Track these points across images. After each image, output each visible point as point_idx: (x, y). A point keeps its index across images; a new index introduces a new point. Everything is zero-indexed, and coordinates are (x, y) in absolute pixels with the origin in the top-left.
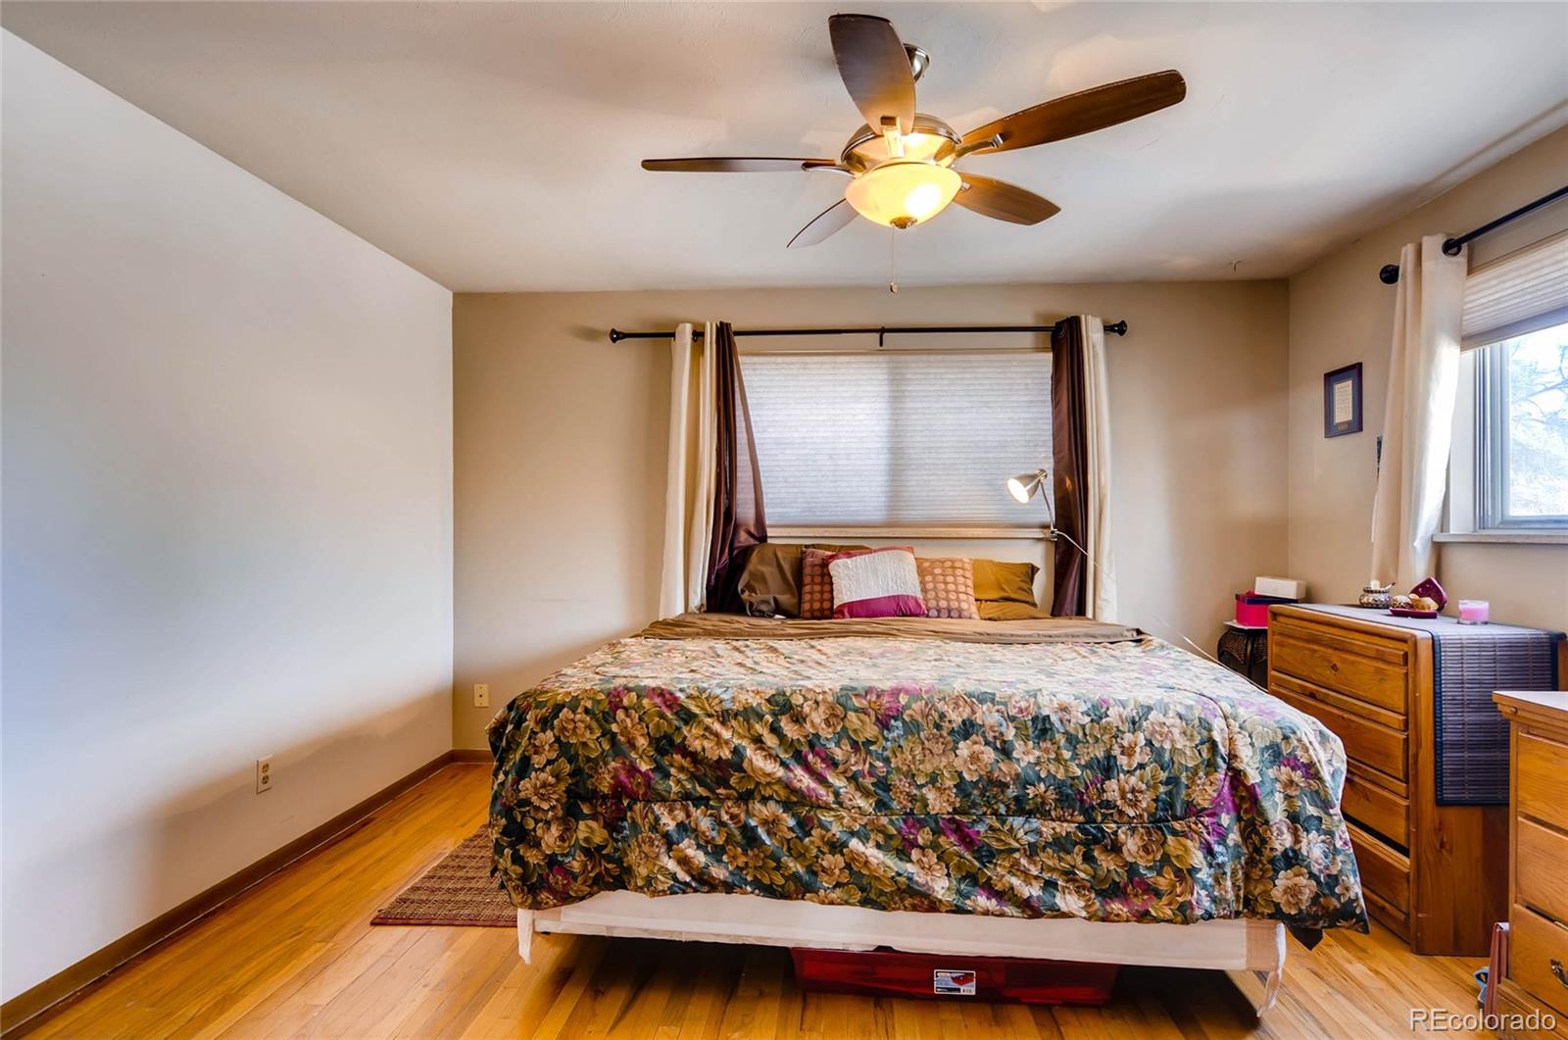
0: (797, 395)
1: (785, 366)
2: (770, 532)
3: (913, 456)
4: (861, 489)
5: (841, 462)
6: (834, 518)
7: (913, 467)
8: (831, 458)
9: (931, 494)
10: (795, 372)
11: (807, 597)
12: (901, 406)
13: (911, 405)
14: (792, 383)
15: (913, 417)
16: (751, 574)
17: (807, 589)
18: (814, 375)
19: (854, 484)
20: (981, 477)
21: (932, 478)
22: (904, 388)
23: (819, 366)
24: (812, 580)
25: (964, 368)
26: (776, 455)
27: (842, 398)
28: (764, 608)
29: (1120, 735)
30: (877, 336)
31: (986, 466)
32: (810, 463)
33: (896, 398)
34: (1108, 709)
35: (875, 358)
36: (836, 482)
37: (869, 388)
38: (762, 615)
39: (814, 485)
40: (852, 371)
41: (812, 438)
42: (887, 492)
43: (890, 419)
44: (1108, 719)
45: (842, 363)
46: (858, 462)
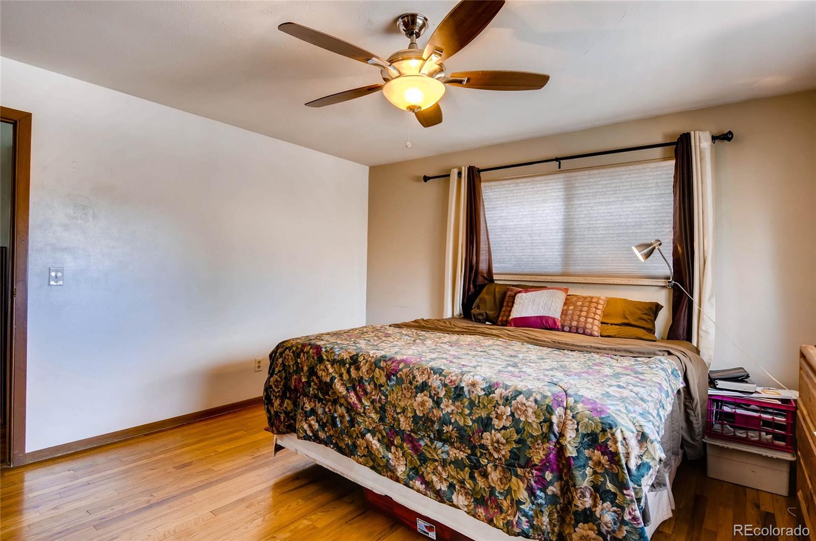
0: (513, 201)
1: (506, 186)
2: (495, 277)
3: (577, 233)
4: (547, 253)
5: (535, 238)
6: (532, 270)
7: (578, 240)
8: (530, 236)
9: (589, 256)
10: (511, 188)
11: (502, 313)
12: (571, 203)
13: (578, 202)
14: (510, 195)
15: (579, 209)
17: (504, 309)
18: (522, 189)
19: (543, 250)
20: (623, 245)
21: (590, 246)
22: (573, 192)
23: (524, 184)
24: (507, 304)
25: (613, 176)
26: (501, 235)
27: (536, 201)
29: (497, 406)
30: (556, 163)
31: (626, 238)
32: (519, 239)
33: (569, 198)
34: (496, 389)
35: (556, 176)
36: (532, 249)
37: (553, 194)
38: (479, 321)
39: (521, 251)
40: (543, 185)
41: (520, 225)
42: (563, 255)
43: (564, 212)
44: (494, 395)
45: (537, 181)
46: (546, 238)
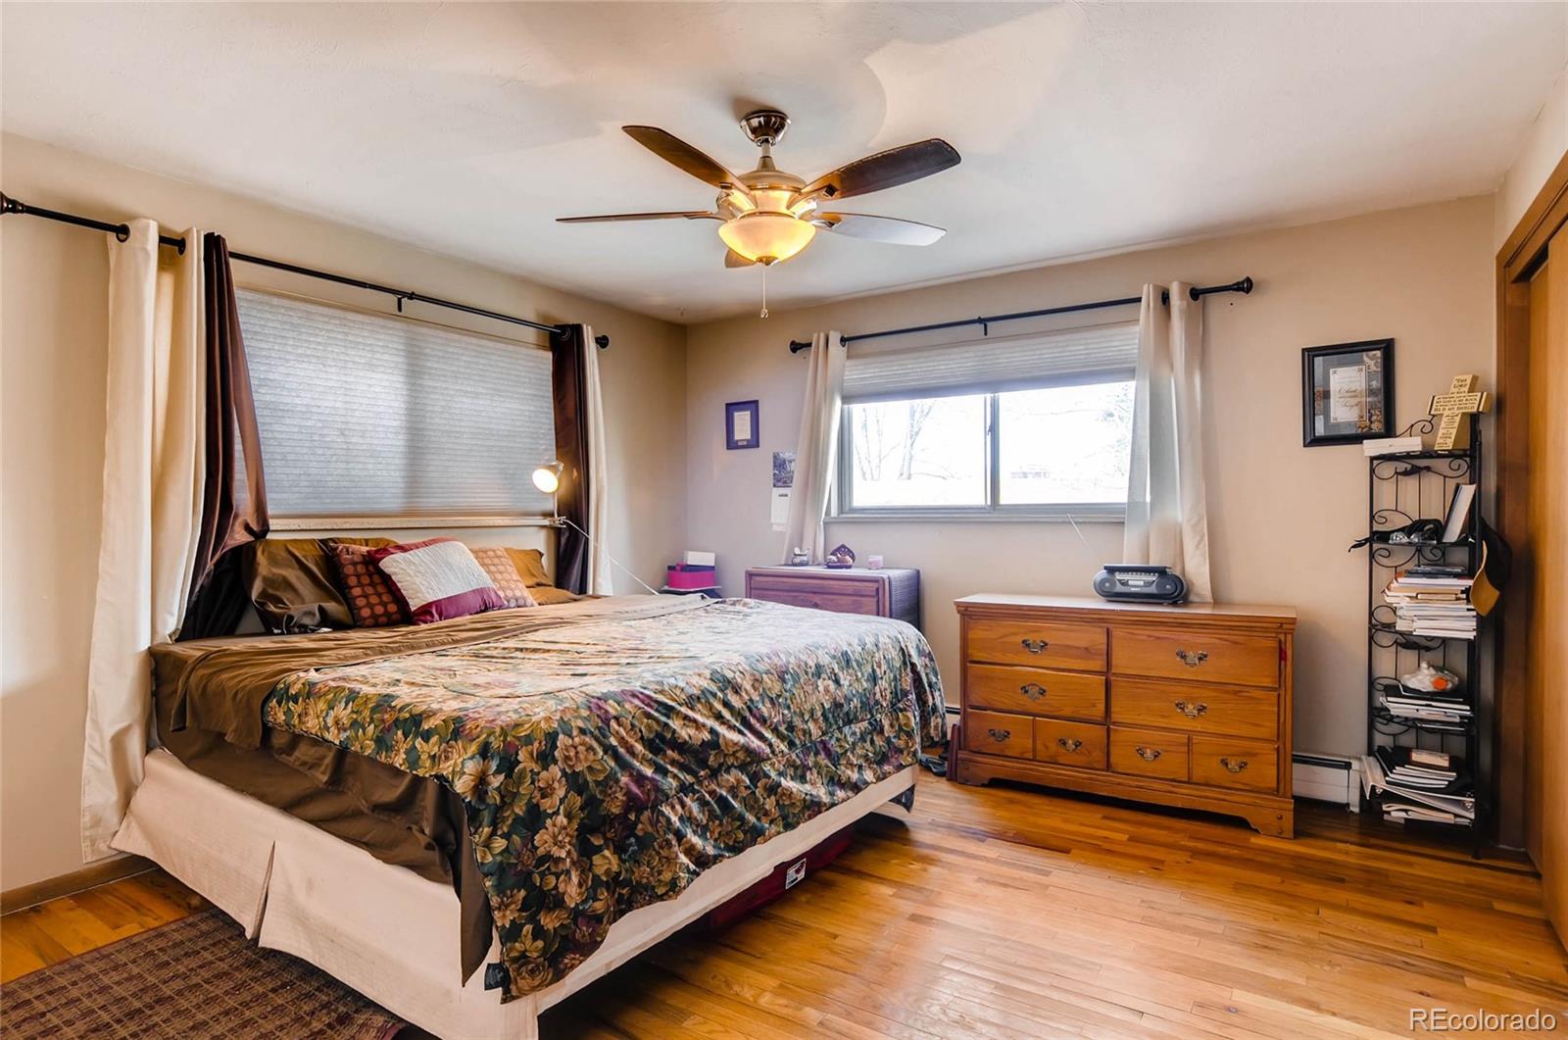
0: (299, 351)
1: (283, 311)
2: (273, 524)
3: (433, 439)
4: (379, 473)
5: (354, 440)
6: (346, 506)
7: (433, 451)
8: (343, 435)
9: (452, 481)
10: (296, 321)
11: (361, 602)
12: (419, 382)
13: (431, 383)
14: (290, 335)
15: (433, 396)
16: (265, 579)
17: (357, 591)
18: (321, 330)
19: (370, 466)
20: (495, 465)
21: (451, 464)
22: (421, 363)
23: (326, 320)
24: (359, 581)
25: (479, 352)
26: (271, 424)
27: (354, 362)
28: (307, 621)
30: (394, 299)
31: (497, 454)
32: (316, 438)
33: (414, 372)
35: (390, 324)
36: (348, 463)
37: (386, 357)
38: (304, 629)
39: (322, 465)
40: (366, 334)
41: (319, 407)
42: (404, 477)
43: (407, 395)
45: (354, 321)
46: (375, 442)
